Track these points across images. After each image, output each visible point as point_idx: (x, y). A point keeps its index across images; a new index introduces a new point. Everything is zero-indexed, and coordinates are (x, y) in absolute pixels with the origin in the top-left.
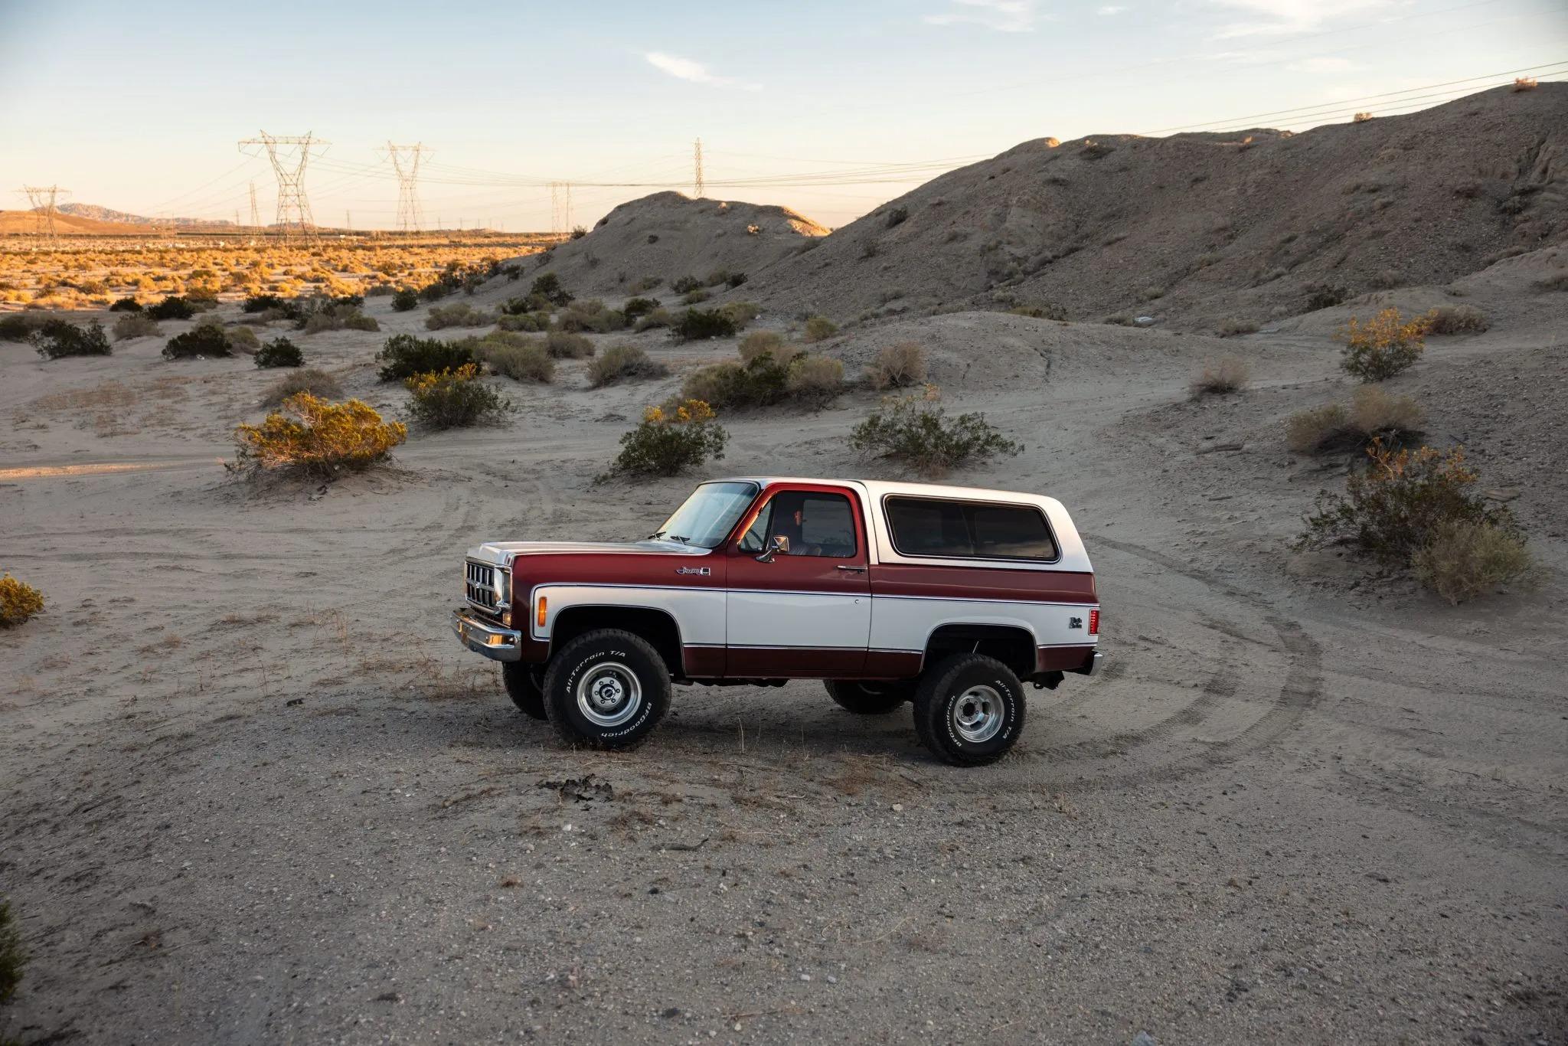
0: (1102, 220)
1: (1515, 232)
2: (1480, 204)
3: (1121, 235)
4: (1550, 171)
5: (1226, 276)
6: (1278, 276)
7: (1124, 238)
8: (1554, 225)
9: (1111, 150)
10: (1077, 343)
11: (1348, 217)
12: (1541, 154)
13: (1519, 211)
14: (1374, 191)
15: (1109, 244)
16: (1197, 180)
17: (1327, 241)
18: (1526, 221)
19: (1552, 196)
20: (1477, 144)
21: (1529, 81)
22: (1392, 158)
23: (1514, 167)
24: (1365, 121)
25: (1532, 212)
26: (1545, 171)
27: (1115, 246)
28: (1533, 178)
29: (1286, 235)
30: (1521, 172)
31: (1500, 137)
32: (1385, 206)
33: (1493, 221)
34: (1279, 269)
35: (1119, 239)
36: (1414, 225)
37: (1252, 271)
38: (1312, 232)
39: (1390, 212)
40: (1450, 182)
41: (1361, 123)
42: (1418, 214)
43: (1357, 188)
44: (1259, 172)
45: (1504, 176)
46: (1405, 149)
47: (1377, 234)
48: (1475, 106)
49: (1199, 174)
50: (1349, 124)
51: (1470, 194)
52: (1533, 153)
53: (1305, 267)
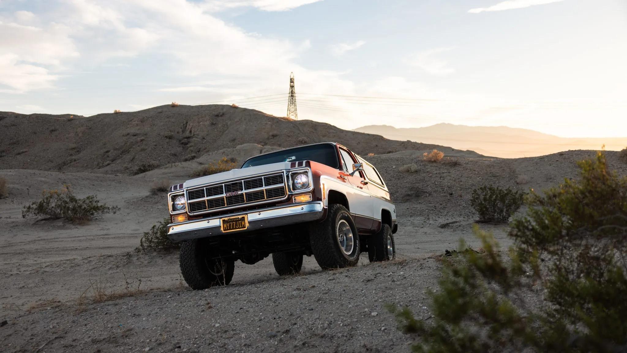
0: (9, 145)
1: (188, 150)
2: (175, 141)
3: (25, 150)
4: (193, 132)
5: (86, 165)
6: (108, 164)
7: (26, 152)
8: (200, 148)
9: (5, 118)
10: (77, 179)
11: (128, 144)
12: (188, 126)
13: (187, 144)
14: (135, 135)
15: (19, 154)
16: (52, 131)
17: (123, 152)
18: (191, 147)
19: (196, 139)
20: (166, 122)
21: (176, 104)
22: (137, 125)
23: (181, 130)
24: (118, 113)
25: (190, 144)
26: (191, 132)
27: (22, 155)
28: (187, 134)
29: (105, 150)
30: (183, 132)
31: (173, 120)
32: (142, 140)
33: (180, 146)
34: (108, 162)
35: (23, 152)
36: (155, 147)
37: (96, 163)
38: (115, 149)
39: (144, 142)
40: (162, 134)
41: (117, 113)
42: (155, 144)
43: (128, 134)
44: (82, 128)
45: (178, 133)
46: (142, 122)
47: (143, 150)
48: (160, 110)
49: (53, 128)
50: (112, 114)
51: (170, 138)
52: (185, 125)
53: (118, 161)
